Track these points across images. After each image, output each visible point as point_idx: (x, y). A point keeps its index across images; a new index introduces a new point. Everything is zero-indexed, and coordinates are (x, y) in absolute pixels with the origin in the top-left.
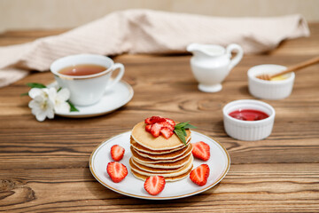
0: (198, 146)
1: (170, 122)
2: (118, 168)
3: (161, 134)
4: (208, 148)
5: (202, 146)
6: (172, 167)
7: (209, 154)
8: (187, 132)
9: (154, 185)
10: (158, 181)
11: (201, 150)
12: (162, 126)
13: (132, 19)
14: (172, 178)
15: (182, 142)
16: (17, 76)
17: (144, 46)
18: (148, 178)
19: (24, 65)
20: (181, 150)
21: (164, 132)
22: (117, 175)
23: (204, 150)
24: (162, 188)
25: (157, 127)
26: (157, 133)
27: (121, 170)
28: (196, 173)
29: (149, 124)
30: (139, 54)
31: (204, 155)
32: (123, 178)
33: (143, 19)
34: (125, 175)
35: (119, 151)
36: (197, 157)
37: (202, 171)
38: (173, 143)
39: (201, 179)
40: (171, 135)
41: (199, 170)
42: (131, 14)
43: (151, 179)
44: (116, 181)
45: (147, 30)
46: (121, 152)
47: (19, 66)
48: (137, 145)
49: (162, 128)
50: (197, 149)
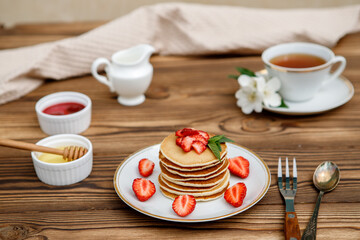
0: (236, 162)
1: (204, 135)
2: (145, 185)
3: (192, 148)
4: (247, 164)
5: (240, 161)
6: (204, 185)
7: (248, 171)
8: (222, 146)
9: (183, 206)
10: (187, 201)
11: (240, 166)
12: (194, 139)
13: (163, 15)
14: (205, 197)
15: (216, 158)
16: (30, 86)
17: (177, 47)
18: (177, 197)
19: (38, 73)
20: (215, 167)
21: (196, 146)
22: (144, 193)
23: (243, 166)
24: (192, 208)
25: (188, 141)
26: (188, 147)
27: (148, 187)
28: (231, 193)
29: (179, 137)
30: (171, 55)
31: (243, 172)
32: (149, 197)
33: (176, 14)
34: (153, 194)
35: (148, 165)
36: (235, 174)
37: (237, 191)
38: (206, 159)
39: (236, 200)
40: (204, 150)
41: (234, 190)
42: (161, 9)
43: (181, 198)
44: (143, 199)
45: (181, 27)
46: (150, 167)
47: (32, 75)
48: (166, 160)
49: (194, 142)
50: (234, 165)
